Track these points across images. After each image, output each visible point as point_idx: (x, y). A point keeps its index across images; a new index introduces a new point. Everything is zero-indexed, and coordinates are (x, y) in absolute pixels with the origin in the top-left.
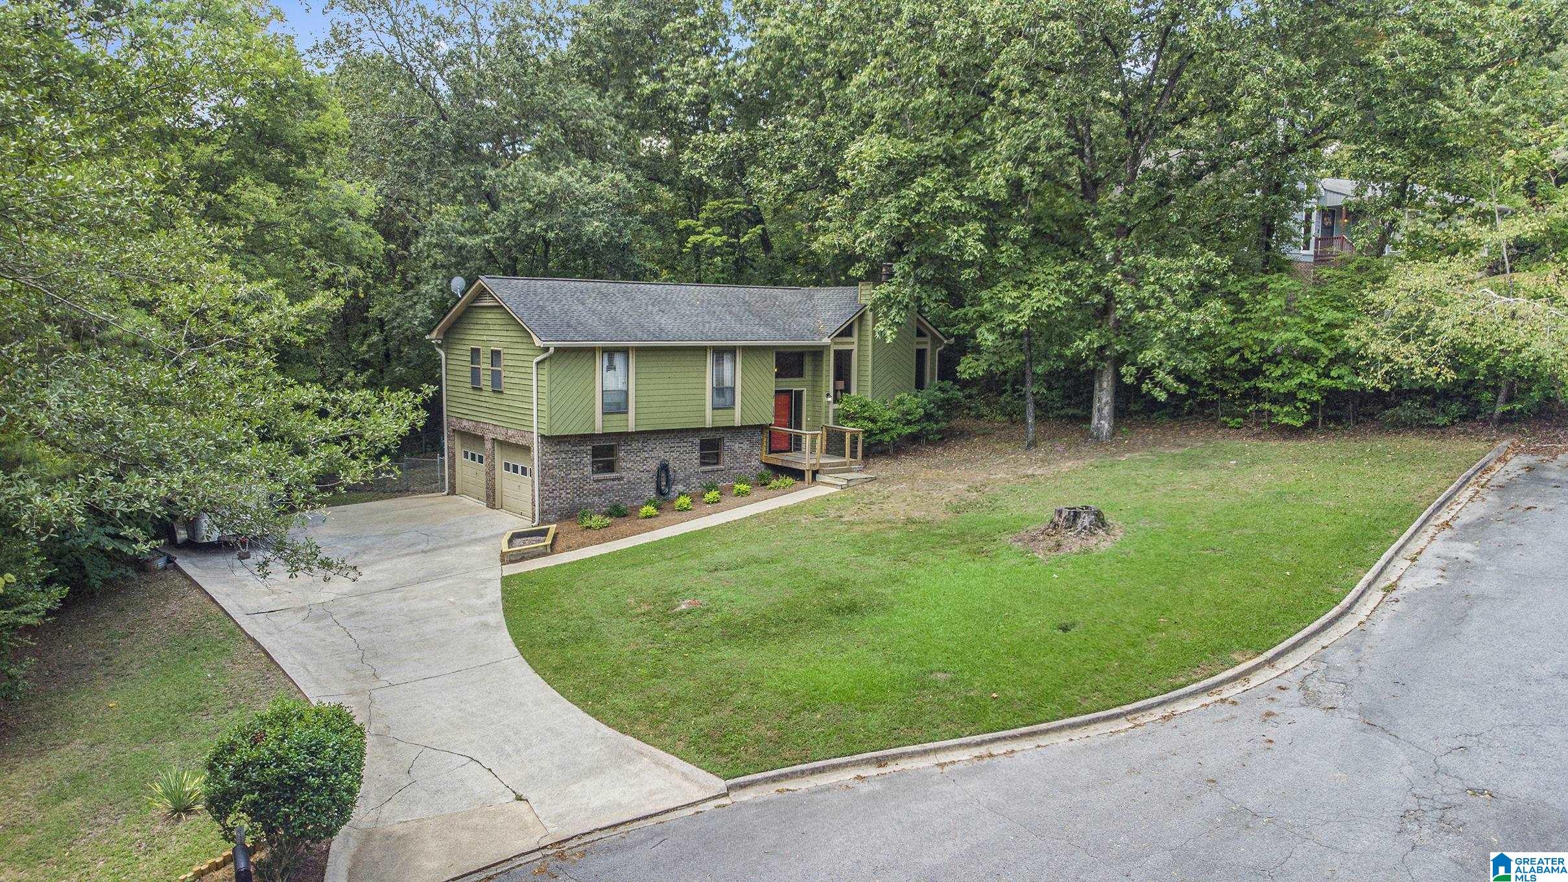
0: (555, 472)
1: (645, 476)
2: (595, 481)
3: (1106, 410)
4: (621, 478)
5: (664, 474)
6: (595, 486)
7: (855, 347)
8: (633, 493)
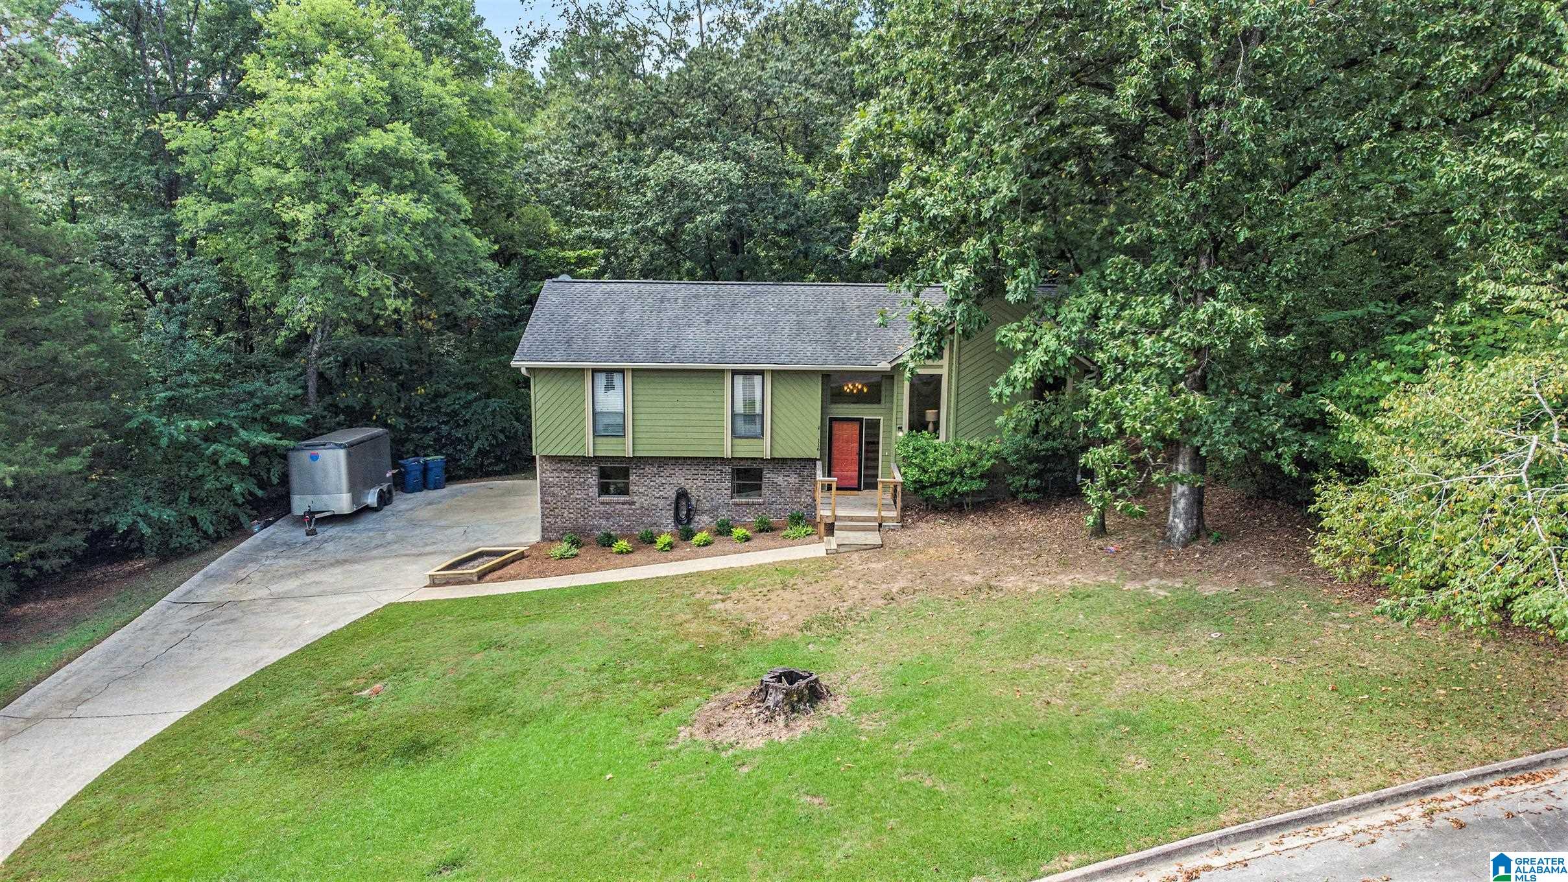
0: (556, 490)
1: (661, 503)
2: (602, 503)
3: (1182, 504)
4: (633, 503)
5: (682, 502)
6: (602, 508)
7: (944, 372)
8: (646, 520)
